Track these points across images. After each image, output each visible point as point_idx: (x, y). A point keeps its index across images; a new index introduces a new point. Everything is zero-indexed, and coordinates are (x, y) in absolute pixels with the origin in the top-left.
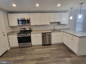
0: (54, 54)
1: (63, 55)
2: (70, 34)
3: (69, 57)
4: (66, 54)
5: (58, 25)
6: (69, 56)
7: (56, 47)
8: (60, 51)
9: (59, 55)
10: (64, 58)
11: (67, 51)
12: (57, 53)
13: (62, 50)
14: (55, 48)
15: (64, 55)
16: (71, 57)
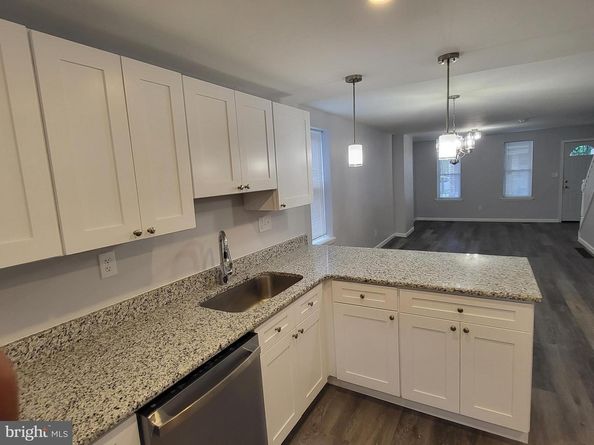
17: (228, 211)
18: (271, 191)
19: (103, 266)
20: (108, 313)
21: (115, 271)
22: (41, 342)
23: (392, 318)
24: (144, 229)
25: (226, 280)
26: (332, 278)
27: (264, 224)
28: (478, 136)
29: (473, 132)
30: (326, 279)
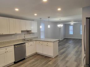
1: (44, 62)
2: (44, 41)
4: (45, 60)
5: (27, 34)
8: (39, 60)
11: (45, 58)
12: (39, 63)
13: (40, 59)
14: (33, 60)
18: (31, 30)
20: (13, 41)
22: (7, 42)
24: (16, 33)
25: (25, 40)
27: (31, 34)
28: (73, 24)
29: (72, 23)
30: (36, 40)
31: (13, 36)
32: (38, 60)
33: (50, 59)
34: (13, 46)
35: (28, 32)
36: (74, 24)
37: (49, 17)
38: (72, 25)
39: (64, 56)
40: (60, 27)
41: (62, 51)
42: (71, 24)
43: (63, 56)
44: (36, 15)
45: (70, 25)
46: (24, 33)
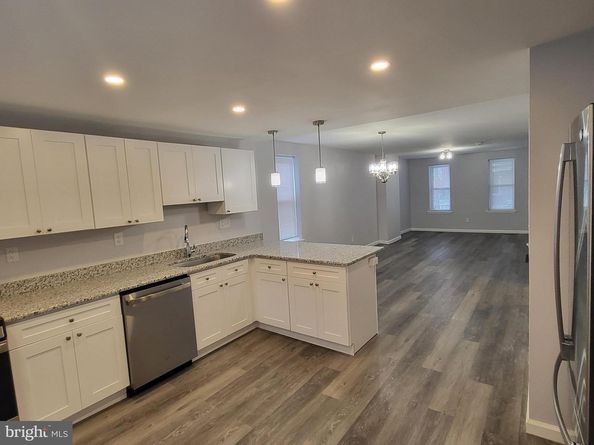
0: (256, 404)
1: (300, 385)
2: (298, 261)
3: (328, 380)
4: (306, 371)
6: (325, 374)
7: (234, 363)
8: (271, 373)
9: (284, 398)
10: (313, 395)
11: (302, 354)
12: (268, 390)
13: (277, 362)
14: (235, 373)
15: (304, 381)
16: (336, 374)
17: (196, 214)
18: (221, 202)
19: (116, 240)
20: (117, 263)
21: (122, 243)
22: (85, 272)
23: (283, 280)
24: (133, 220)
25: (190, 255)
26: (254, 256)
27: (224, 224)
28: (450, 156)
29: (446, 152)
30: (251, 257)
31: (119, 240)
32: (266, 369)
33: (335, 365)
34: (117, 299)
35: (208, 210)
36: (458, 155)
37: (320, 123)
38: (445, 163)
39: (412, 342)
40: (384, 175)
41: (398, 308)
42: (442, 157)
43: (407, 340)
44: (239, 109)
45: (433, 161)
46: (180, 219)
